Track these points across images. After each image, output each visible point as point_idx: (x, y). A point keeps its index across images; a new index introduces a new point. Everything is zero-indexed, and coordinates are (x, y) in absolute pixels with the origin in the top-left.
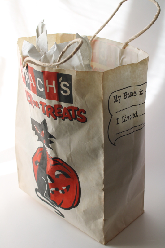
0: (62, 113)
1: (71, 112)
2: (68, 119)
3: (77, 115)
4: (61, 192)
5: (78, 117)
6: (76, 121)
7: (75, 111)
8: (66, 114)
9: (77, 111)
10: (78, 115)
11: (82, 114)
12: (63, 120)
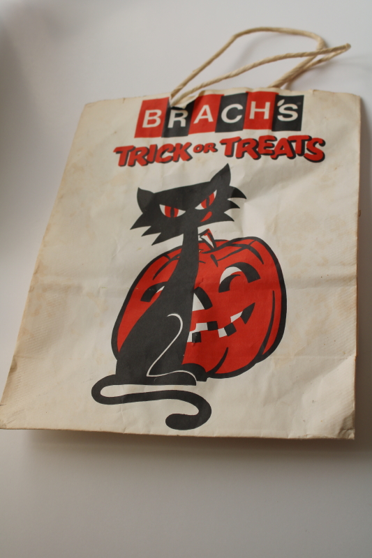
0: (273, 149)
1: (294, 145)
2: (285, 157)
3: (306, 147)
4: (222, 333)
5: (306, 151)
6: (302, 158)
7: (303, 142)
8: (281, 149)
9: (306, 142)
10: (308, 149)
11: (317, 146)
12: (273, 158)
